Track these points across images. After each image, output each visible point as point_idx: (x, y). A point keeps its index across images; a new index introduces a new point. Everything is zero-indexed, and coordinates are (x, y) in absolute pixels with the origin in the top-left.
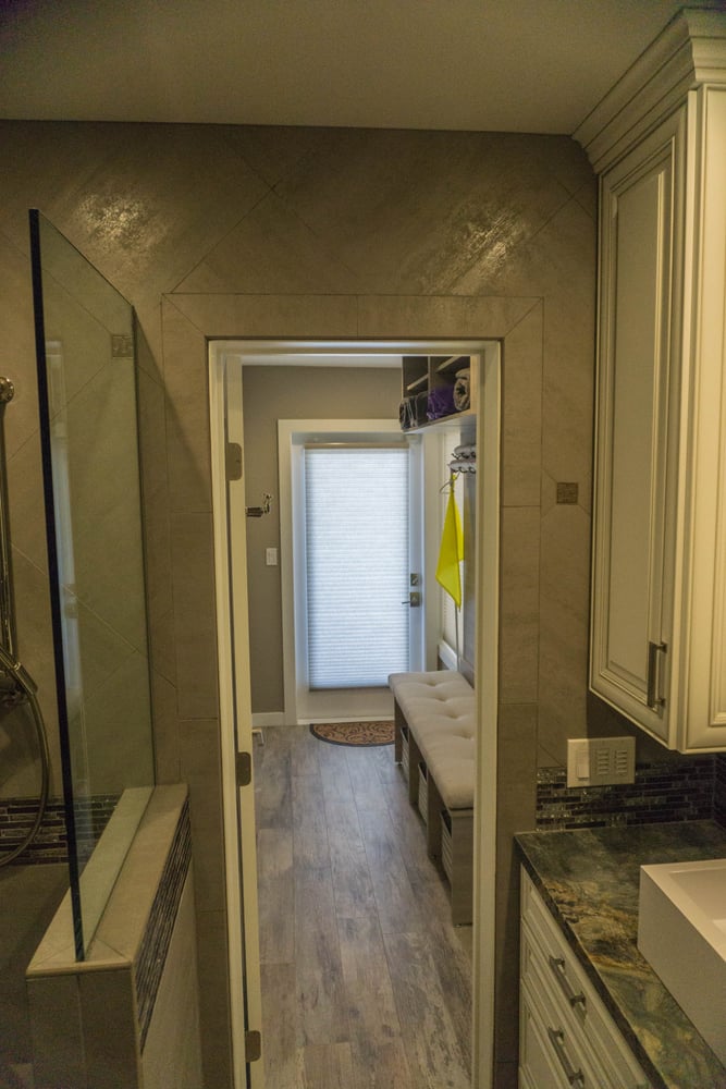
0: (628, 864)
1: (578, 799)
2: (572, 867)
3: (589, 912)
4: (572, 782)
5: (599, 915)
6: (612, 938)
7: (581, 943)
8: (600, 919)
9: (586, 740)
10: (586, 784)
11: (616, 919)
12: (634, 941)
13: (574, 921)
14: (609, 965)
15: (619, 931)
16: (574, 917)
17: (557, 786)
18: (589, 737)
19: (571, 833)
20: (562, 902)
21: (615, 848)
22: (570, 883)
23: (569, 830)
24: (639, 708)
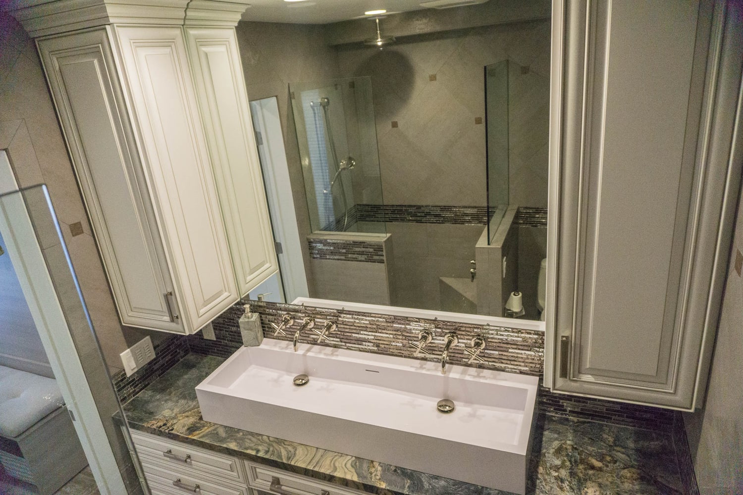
0: (173, 393)
1: (134, 379)
2: (152, 411)
3: (175, 422)
4: (129, 373)
5: (180, 420)
6: (192, 424)
7: (182, 435)
8: (181, 421)
9: (128, 350)
10: (136, 370)
11: (187, 417)
12: (201, 418)
13: (172, 430)
14: (199, 434)
15: (192, 420)
16: (171, 428)
17: (122, 380)
18: (129, 348)
19: (138, 397)
20: (160, 427)
21: (162, 390)
22: (157, 417)
23: (135, 396)
24: (162, 323)
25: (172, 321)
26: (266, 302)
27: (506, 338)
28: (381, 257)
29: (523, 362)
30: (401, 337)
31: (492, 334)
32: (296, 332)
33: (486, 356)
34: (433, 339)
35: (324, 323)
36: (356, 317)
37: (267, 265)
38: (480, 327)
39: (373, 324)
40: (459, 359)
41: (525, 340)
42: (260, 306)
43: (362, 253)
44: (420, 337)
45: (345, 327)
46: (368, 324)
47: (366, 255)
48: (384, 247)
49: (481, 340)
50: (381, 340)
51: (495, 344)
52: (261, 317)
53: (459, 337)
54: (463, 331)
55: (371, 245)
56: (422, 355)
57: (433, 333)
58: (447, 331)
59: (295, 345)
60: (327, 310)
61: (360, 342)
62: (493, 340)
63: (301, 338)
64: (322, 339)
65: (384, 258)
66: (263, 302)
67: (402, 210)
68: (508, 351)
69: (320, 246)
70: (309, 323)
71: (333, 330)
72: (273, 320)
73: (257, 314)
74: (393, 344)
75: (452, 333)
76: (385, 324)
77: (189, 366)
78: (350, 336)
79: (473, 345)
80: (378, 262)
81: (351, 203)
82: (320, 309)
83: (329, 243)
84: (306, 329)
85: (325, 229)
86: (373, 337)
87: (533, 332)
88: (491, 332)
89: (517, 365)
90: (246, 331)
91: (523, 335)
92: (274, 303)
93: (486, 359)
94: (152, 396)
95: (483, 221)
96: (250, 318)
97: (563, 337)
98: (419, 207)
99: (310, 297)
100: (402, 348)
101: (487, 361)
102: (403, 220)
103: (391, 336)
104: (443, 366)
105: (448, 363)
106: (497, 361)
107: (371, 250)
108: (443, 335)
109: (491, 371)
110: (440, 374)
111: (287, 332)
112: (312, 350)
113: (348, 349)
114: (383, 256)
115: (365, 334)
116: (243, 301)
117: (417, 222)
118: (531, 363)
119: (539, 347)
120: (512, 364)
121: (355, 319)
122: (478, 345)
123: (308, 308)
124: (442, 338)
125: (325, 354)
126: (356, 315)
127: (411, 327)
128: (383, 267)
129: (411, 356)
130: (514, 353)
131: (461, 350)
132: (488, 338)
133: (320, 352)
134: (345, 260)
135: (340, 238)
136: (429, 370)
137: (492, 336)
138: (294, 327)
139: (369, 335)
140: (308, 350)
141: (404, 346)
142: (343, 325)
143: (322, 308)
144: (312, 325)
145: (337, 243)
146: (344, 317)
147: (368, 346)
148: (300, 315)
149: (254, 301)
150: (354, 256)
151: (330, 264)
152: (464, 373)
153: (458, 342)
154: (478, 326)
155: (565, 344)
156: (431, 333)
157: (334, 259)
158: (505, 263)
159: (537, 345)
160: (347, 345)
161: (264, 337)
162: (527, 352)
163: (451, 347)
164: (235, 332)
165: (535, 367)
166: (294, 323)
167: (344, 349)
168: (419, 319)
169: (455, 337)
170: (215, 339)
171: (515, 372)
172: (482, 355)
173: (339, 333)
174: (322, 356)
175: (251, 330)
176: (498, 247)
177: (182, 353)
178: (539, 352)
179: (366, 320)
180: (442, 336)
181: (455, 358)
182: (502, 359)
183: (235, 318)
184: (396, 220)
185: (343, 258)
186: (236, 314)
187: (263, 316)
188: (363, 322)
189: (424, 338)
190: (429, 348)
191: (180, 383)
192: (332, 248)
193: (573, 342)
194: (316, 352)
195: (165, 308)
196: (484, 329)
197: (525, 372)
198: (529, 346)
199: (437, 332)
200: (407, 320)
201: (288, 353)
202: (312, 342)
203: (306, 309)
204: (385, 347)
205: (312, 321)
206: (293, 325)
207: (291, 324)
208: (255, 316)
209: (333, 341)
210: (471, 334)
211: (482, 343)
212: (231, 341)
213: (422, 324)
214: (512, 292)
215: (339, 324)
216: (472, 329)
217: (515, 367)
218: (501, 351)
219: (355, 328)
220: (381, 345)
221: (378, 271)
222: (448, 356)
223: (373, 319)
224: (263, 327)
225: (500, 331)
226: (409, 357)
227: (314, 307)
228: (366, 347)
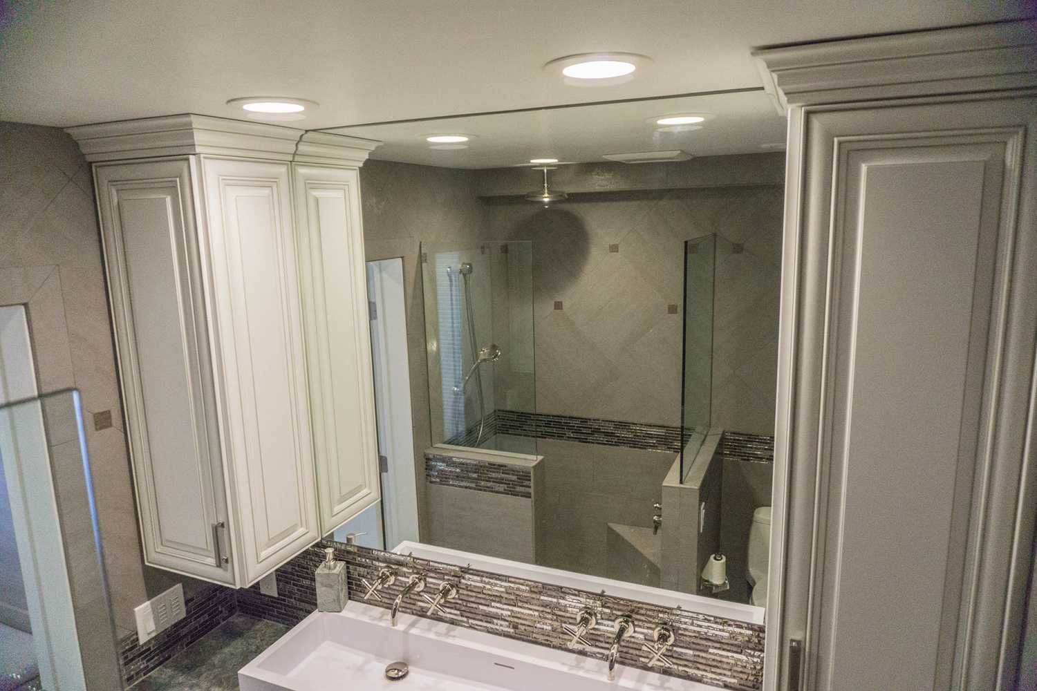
0: (204, 675)
1: (150, 648)
4: (143, 639)
9: (148, 603)
10: (153, 635)
17: (132, 648)
18: (149, 600)
19: (150, 677)
21: (188, 669)
23: (148, 675)
24: (204, 568)
25: (219, 565)
26: (358, 547)
27: (706, 630)
28: (527, 489)
29: (730, 670)
30: (550, 616)
31: (685, 623)
32: (398, 595)
33: (674, 655)
34: (597, 623)
35: (439, 585)
36: (487, 580)
37: (365, 491)
38: (668, 611)
39: (510, 594)
40: (635, 658)
41: (733, 636)
42: (349, 552)
43: (500, 481)
44: (579, 619)
45: (470, 593)
46: (502, 592)
47: (506, 484)
48: (532, 475)
49: (668, 631)
50: (520, 618)
51: (688, 639)
52: (348, 568)
53: (636, 623)
54: (643, 615)
55: (514, 471)
56: (580, 647)
57: (598, 615)
58: (619, 613)
59: (394, 616)
60: (445, 566)
61: (489, 619)
62: (687, 633)
63: (403, 605)
64: (434, 610)
65: (532, 491)
66: (354, 546)
67: (561, 422)
68: (706, 652)
69: (441, 466)
70: (417, 583)
71: (451, 597)
72: (366, 574)
73: (343, 563)
74: (538, 625)
75: (627, 616)
76: (528, 595)
77: (233, 634)
78: (476, 608)
79: (656, 638)
80: (522, 496)
81: (490, 407)
82: (436, 565)
83: (454, 463)
84: (412, 592)
85: (450, 443)
86: (509, 613)
87: (746, 625)
88: (683, 620)
89: (720, 674)
90: (324, 589)
91: (730, 628)
92: (370, 549)
93: (674, 661)
94: (171, 677)
95: (673, 447)
96: (331, 570)
97: (792, 641)
98: (584, 420)
99: (420, 542)
100: (551, 633)
101: (677, 664)
102: (560, 437)
103: (536, 613)
104: (611, 668)
105: (617, 662)
106: (690, 665)
107: (514, 478)
108: (613, 618)
109: (680, 680)
110: (605, 679)
111: (384, 595)
112: (417, 626)
113: (471, 627)
114: (530, 487)
115: (498, 608)
116: (324, 542)
117: (580, 441)
118: (741, 672)
119: (754, 649)
120: (712, 672)
121: (485, 583)
122: (663, 638)
123: (418, 561)
124: (610, 623)
125: (437, 634)
126: (487, 577)
127: (566, 602)
128: (528, 503)
129: (563, 646)
130: (716, 655)
131: (637, 643)
132: (679, 628)
133: (429, 630)
134: (475, 489)
135: (470, 456)
136: (588, 671)
137: (684, 626)
138: (394, 587)
139: (503, 609)
140: (413, 625)
141: (554, 630)
142: (468, 590)
143: (439, 563)
144: (421, 586)
145: (467, 464)
146: (469, 579)
147: (501, 625)
148: (405, 569)
149: (341, 544)
150: (489, 484)
151: (453, 493)
152: (640, 680)
153: (635, 632)
154: (665, 610)
155: (796, 653)
156: (595, 614)
157: (460, 487)
158: (703, 512)
159: (751, 645)
160: (471, 621)
161: (350, 599)
162: (736, 656)
163: (623, 638)
164: (307, 588)
165: (747, 679)
166: (395, 581)
167: (465, 627)
168: (579, 591)
169: (630, 624)
170: (276, 595)
171: (717, 685)
172: (670, 654)
173: (460, 602)
174: (431, 636)
175: (331, 587)
176: (693, 487)
177: (225, 613)
178: (753, 656)
179: (501, 586)
180: (611, 620)
181: (628, 656)
182: (698, 662)
183: (309, 567)
184: (552, 435)
185: (473, 485)
186: (312, 560)
187: (351, 567)
188: (496, 588)
189: (585, 621)
190: (591, 637)
191: (216, 660)
192: (458, 470)
193: (807, 650)
194: (425, 630)
195: (211, 547)
196: (674, 614)
197: (732, 685)
198: (739, 646)
199: (605, 613)
200: (561, 591)
201: (381, 626)
202: (419, 613)
203: (414, 562)
204: (525, 630)
205: (422, 581)
206: (393, 585)
207: (391, 583)
208: (340, 566)
209: (450, 613)
210: (654, 621)
211: (669, 636)
212: (299, 600)
213: (582, 599)
214: (711, 554)
215: (461, 588)
216: (656, 614)
217: (718, 677)
218: (697, 650)
219: (484, 596)
220: (520, 626)
221: (522, 509)
222: (618, 651)
223: (512, 585)
224: (349, 583)
225: (698, 619)
226: (560, 648)
227: (427, 560)
228: (498, 627)
